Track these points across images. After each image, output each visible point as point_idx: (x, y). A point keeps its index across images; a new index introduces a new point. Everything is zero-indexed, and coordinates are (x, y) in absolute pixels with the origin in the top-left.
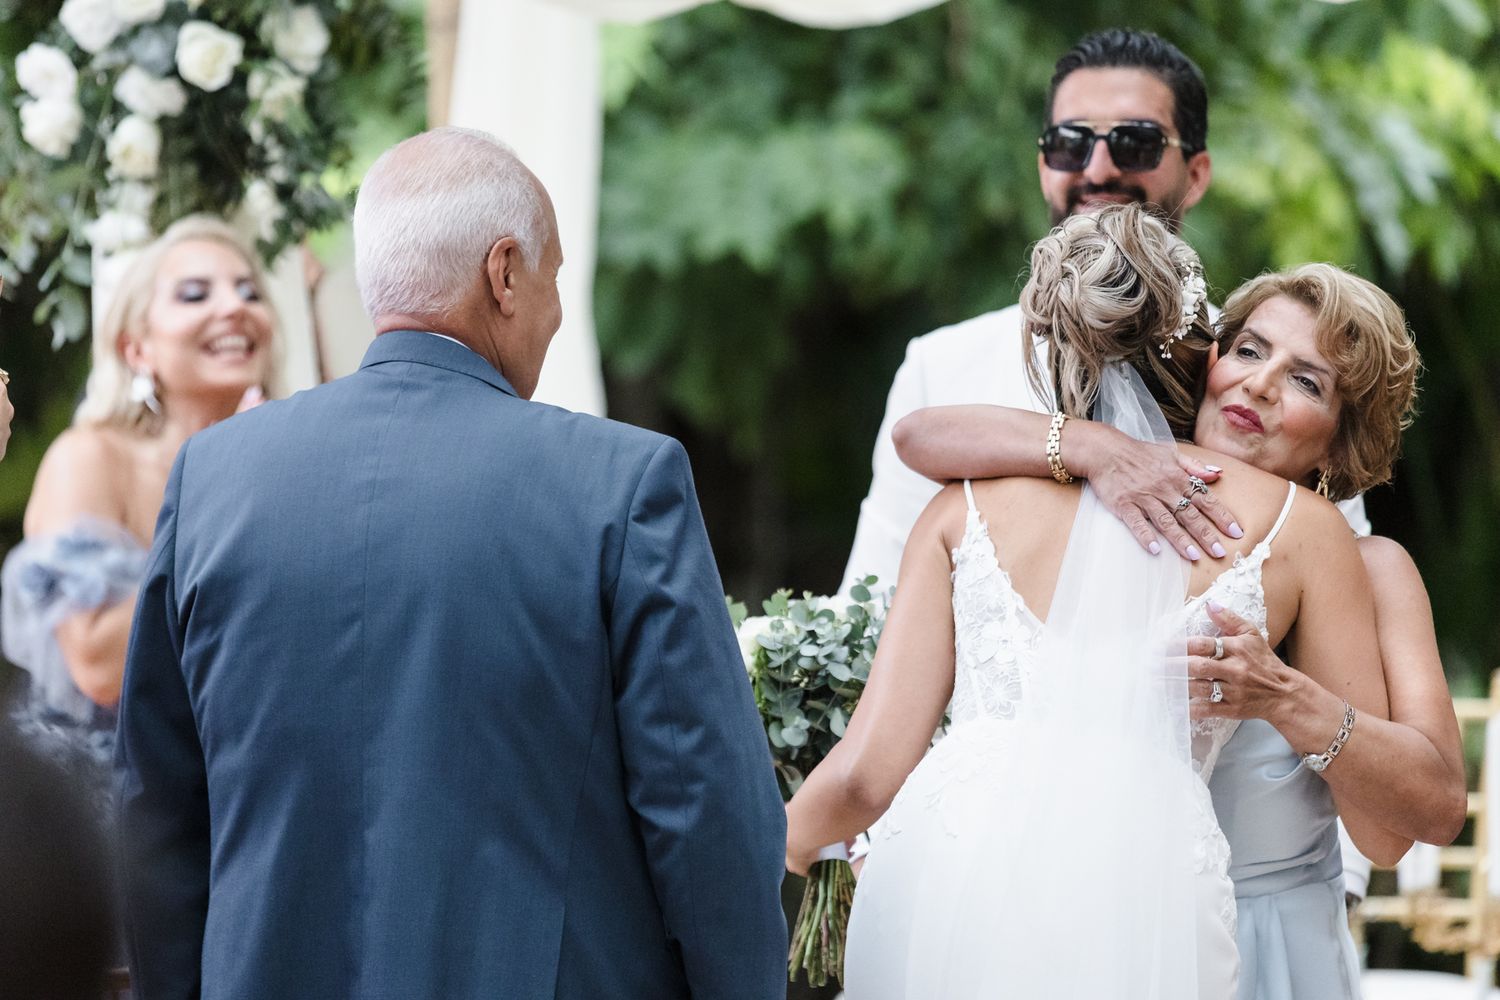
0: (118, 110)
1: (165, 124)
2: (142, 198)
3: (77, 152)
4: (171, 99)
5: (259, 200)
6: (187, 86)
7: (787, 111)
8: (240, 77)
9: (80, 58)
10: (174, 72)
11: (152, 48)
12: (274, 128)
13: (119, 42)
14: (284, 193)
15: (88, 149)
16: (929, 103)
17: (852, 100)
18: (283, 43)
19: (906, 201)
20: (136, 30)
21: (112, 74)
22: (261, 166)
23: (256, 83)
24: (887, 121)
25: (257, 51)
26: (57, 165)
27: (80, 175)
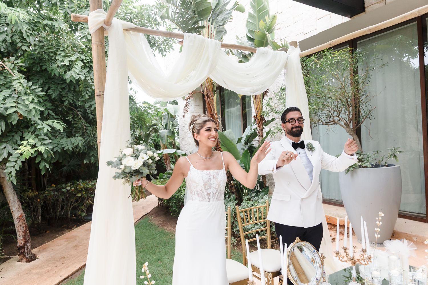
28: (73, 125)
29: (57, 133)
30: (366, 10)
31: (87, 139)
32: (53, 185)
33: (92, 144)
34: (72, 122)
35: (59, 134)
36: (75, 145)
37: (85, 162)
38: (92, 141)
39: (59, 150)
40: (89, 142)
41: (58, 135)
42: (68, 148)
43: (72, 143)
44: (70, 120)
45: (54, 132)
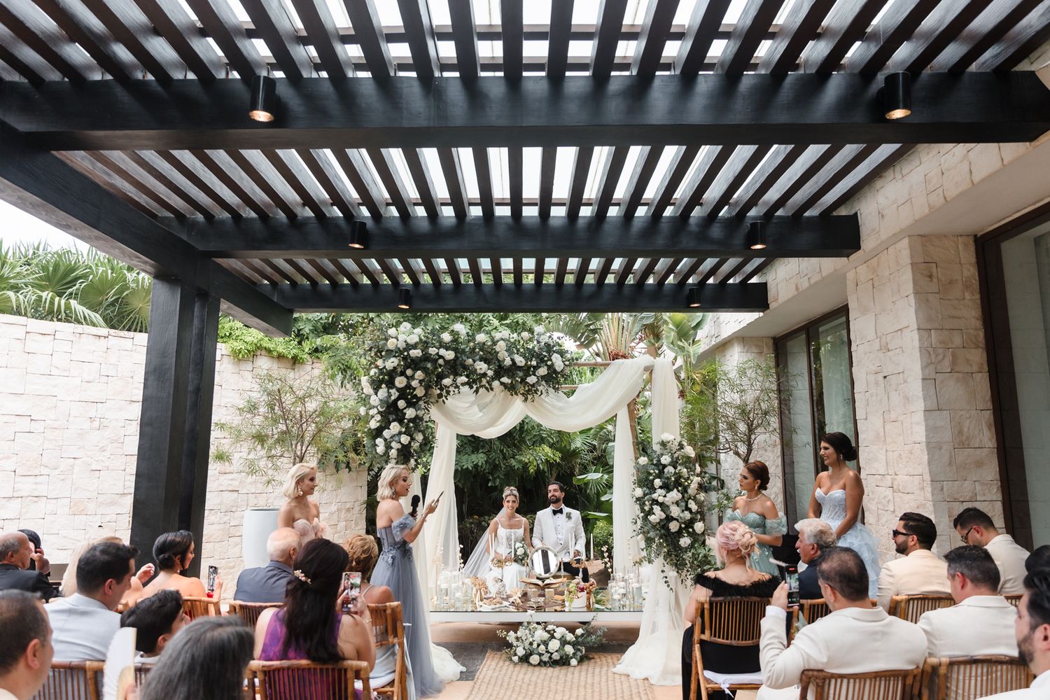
0: (391, 448)
1: (398, 449)
2: (394, 461)
3: (384, 454)
4: (399, 446)
5: (412, 462)
6: (402, 444)
7: (473, 452)
8: (410, 443)
9: (385, 440)
10: (400, 442)
11: (397, 438)
12: (414, 450)
13: (392, 437)
14: (416, 460)
15: (386, 454)
16: (488, 451)
17: (481, 451)
18: (417, 438)
19: (486, 462)
20: (394, 436)
21: (390, 442)
22: (413, 456)
23: (412, 444)
24: (484, 453)
25: (413, 439)
26: (381, 456)
27: (385, 458)
30: (770, 306)
32: (475, 517)
36: (475, 463)
37: (490, 485)
39: (460, 469)
40: (495, 460)
42: (468, 466)
43: (473, 460)
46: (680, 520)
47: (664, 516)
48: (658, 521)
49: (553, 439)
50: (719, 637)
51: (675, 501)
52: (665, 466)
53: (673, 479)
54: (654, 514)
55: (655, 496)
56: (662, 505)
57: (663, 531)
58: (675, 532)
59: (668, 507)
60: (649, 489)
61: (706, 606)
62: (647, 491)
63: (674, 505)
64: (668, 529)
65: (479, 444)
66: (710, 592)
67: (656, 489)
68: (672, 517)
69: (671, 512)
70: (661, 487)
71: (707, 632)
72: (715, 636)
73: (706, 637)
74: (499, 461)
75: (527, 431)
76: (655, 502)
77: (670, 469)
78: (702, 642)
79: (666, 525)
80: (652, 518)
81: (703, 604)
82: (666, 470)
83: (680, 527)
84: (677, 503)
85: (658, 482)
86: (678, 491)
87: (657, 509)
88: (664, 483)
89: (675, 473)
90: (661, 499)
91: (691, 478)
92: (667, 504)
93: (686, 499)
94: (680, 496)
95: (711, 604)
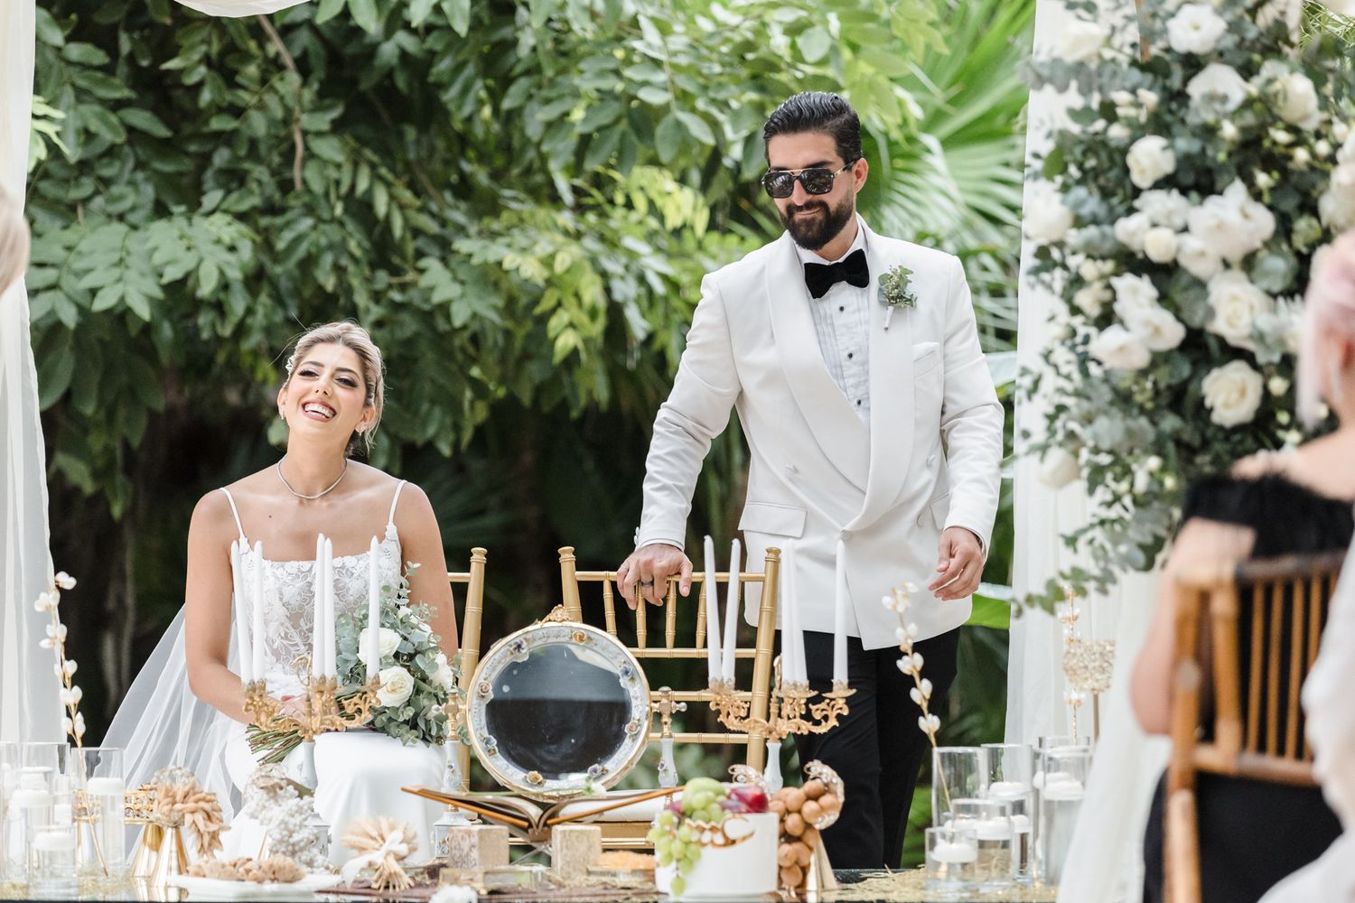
7: (161, 211)
16: (272, 209)
17: (212, 198)
19: (256, 279)
24: (241, 217)
28: (206, 122)
29: (78, 185)
31: (297, 240)
33: (329, 283)
34: (206, 97)
35: (97, 193)
36: (172, 274)
38: (328, 259)
39: (69, 317)
40: (308, 263)
41: (86, 201)
42: (122, 299)
43: (158, 259)
44: (191, 80)
45: (62, 173)
46: (1262, 358)
47: (1173, 333)
48: (1142, 360)
49: (715, 126)
50: (1281, 751)
51: (1236, 256)
52: (1193, 64)
53: (1229, 130)
54: (1121, 322)
55: (1129, 230)
56: (1165, 275)
57: (1170, 422)
58: (1240, 428)
59: (1200, 285)
60: (1106, 194)
61: (1224, 605)
62: (1092, 203)
63: (1238, 275)
64: (1201, 411)
65: (205, 160)
66: (1243, 539)
67: (1137, 192)
68: (1221, 340)
69: (1211, 313)
70: (1165, 183)
71: (1227, 729)
72: (1262, 747)
73: (1222, 755)
74: (339, 269)
75: (534, 70)
76: (1131, 261)
77: (1221, 82)
78: (1205, 785)
79: (1192, 387)
80: (1106, 343)
81: (1204, 597)
82: (1197, 88)
83: (1266, 394)
84: (1249, 262)
85: (1150, 158)
86: (1257, 195)
87: (1136, 294)
88: (1185, 161)
89: (1248, 103)
90: (1158, 245)
91: (1339, 129)
92: (1196, 268)
93: (1299, 242)
94: (1264, 222)
95: (1244, 590)
